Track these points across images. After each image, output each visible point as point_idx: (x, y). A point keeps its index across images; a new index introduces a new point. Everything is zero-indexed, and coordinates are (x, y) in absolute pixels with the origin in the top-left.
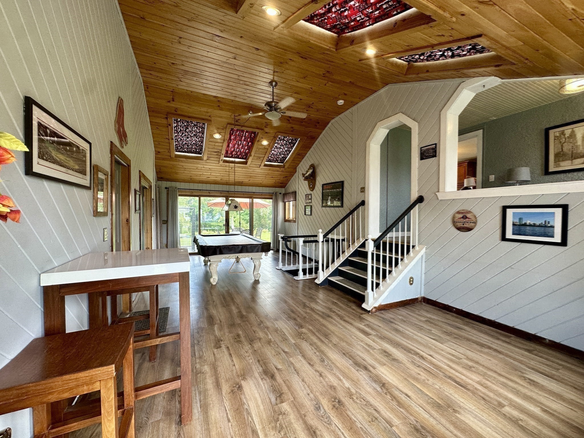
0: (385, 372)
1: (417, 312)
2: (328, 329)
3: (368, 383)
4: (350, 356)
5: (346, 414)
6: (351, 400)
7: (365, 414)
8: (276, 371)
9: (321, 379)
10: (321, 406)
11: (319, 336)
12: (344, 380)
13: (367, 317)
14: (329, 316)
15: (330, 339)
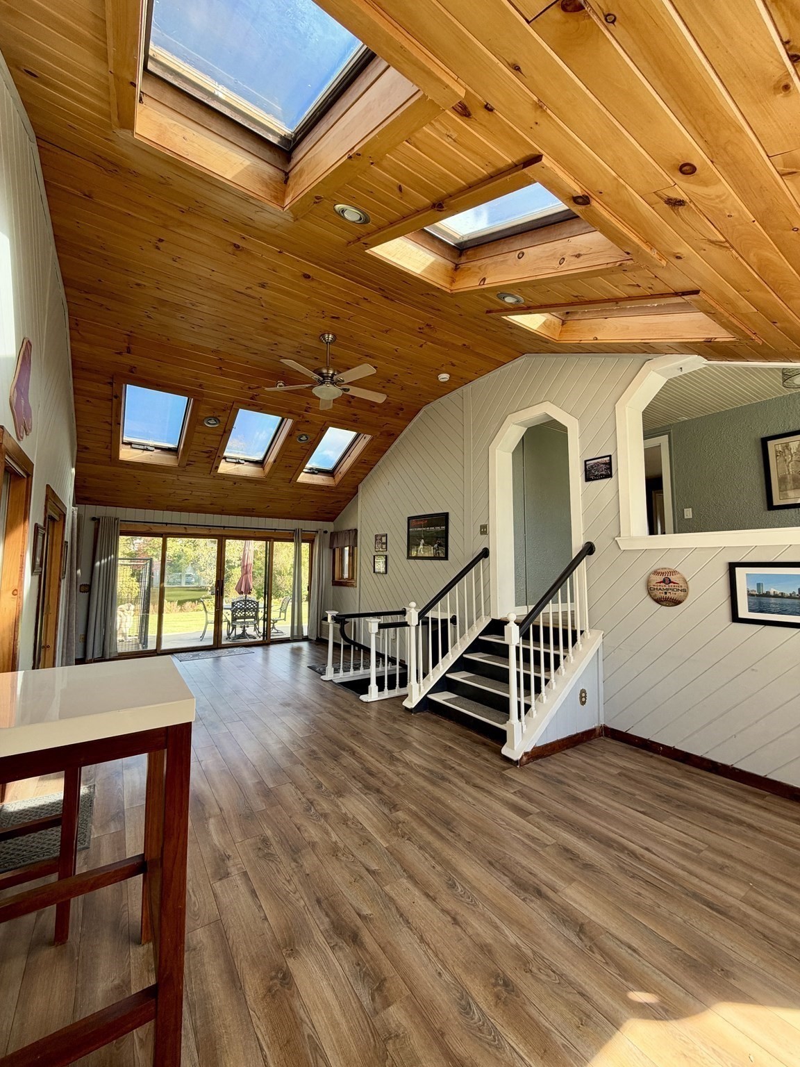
0: (578, 897)
1: (598, 758)
2: (447, 806)
3: (551, 929)
4: (504, 866)
5: (527, 1013)
6: (529, 975)
7: (563, 1008)
8: (359, 922)
9: (459, 930)
10: (471, 1001)
11: (433, 824)
12: (503, 927)
13: (514, 774)
14: (443, 779)
15: (457, 831)
